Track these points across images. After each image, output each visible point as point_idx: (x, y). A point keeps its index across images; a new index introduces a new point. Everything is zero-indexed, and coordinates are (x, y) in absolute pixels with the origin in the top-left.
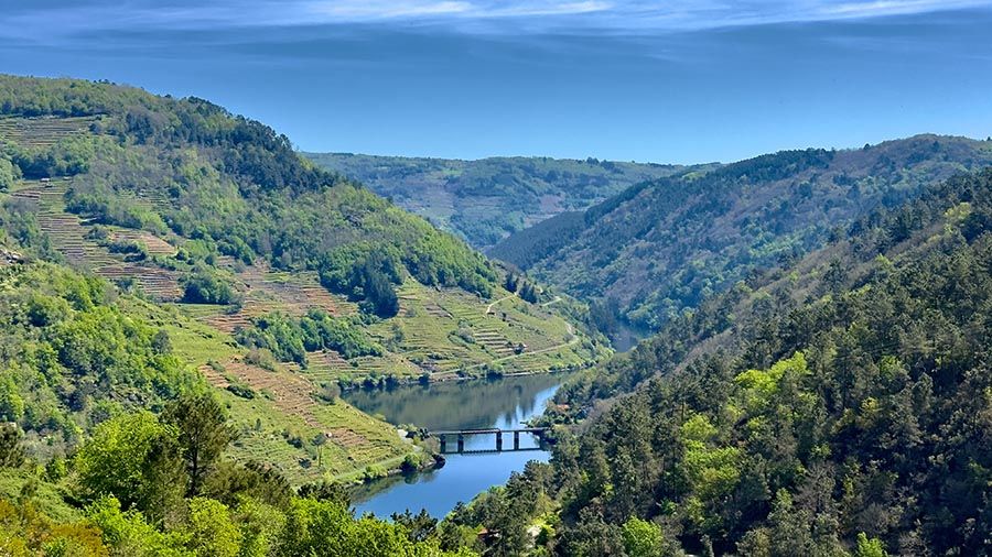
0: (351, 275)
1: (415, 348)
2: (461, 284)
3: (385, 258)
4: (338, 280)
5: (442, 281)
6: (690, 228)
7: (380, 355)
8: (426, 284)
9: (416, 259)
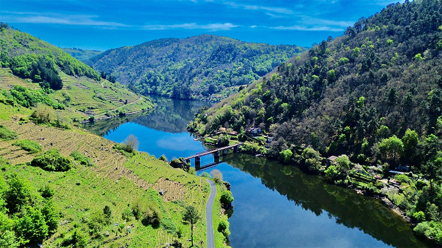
0: (31, 69)
1: (79, 104)
2: (86, 74)
3: (47, 62)
4: (24, 72)
5: (77, 73)
6: (139, 61)
7: (63, 109)
8: (70, 75)
9: (62, 64)
